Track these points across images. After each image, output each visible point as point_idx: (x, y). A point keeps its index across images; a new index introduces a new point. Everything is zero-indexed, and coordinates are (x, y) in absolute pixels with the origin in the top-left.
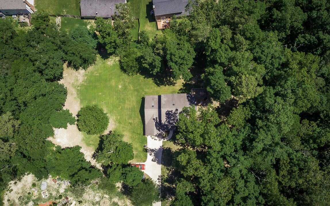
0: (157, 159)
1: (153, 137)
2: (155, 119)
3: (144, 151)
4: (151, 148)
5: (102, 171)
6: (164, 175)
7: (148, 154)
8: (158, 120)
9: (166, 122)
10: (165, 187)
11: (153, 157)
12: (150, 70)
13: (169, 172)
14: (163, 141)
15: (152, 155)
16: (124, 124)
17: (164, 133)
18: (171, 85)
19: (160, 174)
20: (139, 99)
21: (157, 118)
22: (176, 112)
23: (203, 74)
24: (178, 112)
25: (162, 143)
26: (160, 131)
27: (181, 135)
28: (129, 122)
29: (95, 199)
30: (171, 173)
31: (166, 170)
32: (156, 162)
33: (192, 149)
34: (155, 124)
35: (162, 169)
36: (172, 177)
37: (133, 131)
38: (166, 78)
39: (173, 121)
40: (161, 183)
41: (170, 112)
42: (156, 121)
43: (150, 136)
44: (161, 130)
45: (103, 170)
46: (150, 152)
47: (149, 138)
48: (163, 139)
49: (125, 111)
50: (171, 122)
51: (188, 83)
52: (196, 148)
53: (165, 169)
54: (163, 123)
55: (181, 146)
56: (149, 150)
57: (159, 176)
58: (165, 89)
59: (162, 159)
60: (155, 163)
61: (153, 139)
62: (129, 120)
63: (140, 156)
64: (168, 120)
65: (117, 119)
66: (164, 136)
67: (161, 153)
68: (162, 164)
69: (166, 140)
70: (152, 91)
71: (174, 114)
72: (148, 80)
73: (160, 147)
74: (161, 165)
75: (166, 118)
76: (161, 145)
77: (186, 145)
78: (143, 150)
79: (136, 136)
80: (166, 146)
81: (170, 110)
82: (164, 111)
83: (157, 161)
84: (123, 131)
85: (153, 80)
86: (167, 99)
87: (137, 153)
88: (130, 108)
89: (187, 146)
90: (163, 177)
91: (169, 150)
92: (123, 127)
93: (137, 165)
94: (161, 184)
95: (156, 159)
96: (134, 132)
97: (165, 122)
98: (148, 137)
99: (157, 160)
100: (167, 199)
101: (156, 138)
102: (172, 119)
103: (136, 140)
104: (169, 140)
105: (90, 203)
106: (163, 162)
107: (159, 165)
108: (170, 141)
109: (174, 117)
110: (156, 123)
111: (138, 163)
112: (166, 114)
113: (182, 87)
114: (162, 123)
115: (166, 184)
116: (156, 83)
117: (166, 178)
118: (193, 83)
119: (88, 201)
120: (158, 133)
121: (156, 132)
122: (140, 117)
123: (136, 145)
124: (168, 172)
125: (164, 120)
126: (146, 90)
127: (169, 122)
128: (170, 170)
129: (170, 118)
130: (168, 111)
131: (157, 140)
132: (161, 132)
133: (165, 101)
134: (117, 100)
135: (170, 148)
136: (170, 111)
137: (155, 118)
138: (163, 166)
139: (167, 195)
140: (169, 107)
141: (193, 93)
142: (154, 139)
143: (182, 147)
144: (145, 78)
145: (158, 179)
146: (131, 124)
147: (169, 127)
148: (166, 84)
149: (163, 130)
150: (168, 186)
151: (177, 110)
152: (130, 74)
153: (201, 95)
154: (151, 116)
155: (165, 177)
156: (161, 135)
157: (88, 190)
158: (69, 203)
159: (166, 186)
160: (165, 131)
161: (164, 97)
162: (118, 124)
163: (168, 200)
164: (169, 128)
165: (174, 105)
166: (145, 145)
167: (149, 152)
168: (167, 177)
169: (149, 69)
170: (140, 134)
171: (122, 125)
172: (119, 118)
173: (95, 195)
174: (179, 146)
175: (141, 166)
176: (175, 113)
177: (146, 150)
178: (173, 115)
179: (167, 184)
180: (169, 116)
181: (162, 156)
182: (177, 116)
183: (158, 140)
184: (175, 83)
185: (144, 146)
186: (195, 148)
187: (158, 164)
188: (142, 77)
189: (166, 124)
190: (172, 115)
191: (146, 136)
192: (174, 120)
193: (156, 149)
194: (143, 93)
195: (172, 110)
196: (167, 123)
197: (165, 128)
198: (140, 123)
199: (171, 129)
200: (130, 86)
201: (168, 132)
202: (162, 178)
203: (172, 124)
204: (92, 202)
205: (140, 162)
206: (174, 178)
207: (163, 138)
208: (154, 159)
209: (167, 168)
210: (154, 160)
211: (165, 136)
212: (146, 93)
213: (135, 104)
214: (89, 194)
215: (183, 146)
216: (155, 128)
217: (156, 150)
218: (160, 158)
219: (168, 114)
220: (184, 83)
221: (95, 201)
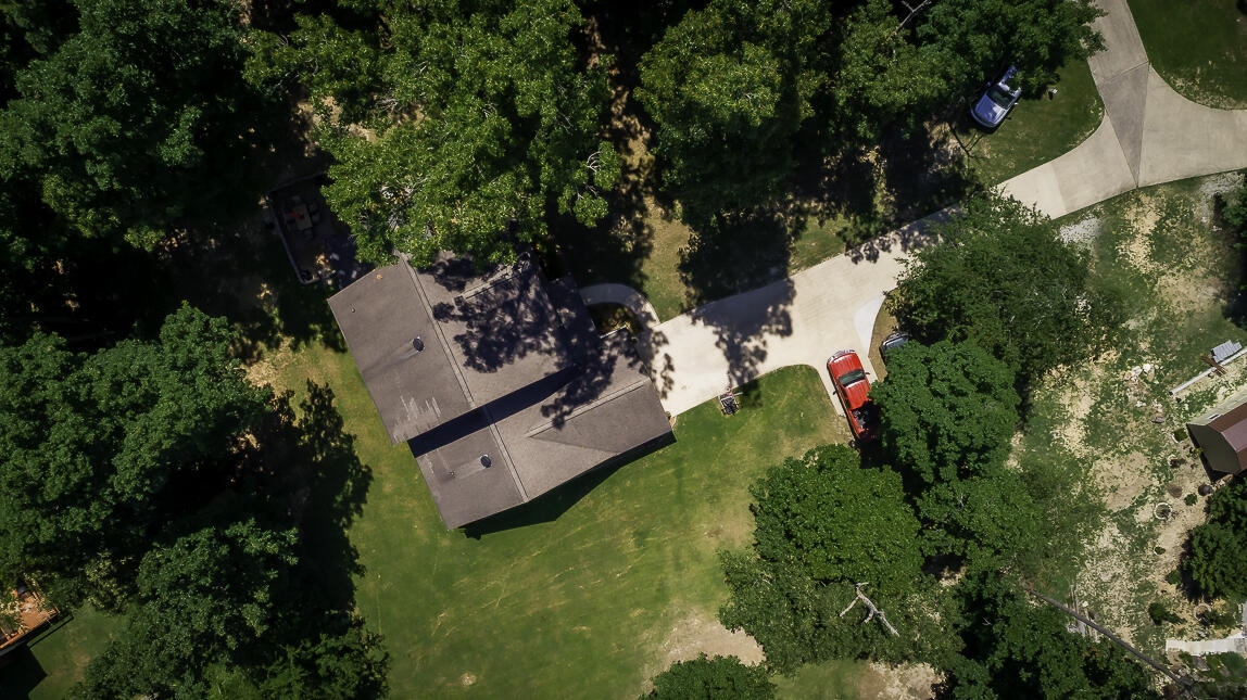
0: (770, 310)
1: (660, 383)
2: (553, 416)
3: (758, 397)
4: (725, 365)
5: (958, 576)
6: (839, 234)
7: (763, 368)
8: (555, 396)
9: (544, 345)
10: (900, 205)
11: (767, 336)
12: (273, 574)
13: (810, 218)
14: (662, 320)
15: (761, 347)
16: (658, 567)
17: (612, 333)
18: (331, 412)
19: (842, 260)
20: (487, 549)
21: (545, 411)
22: (456, 311)
23: (128, 237)
24: (450, 298)
25: (670, 322)
26: (612, 360)
27: (567, 194)
28: (639, 545)
29: (1112, 547)
30: (813, 204)
31: (808, 237)
32: (789, 308)
33: (635, 138)
34: (586, 407)
35: (813, 261)
36: (831, 186)
37: (676, 507)
38: (309, 450)
39: (522, 307)
40: (884, 233)
41: (474, 345)
42: (566, 408)
43: (663, 401)
44: (604, 358)
45: (946, 574)
46: (747, 364)
47: (676, 405)
48: (651, 325)
49: (587, 595)
50: (529, 319)
51: (281, 316)
52: (620, 118)
53: (803, 248)
54: (555, 359)
55: (644, 210)
56: (738, 374)
57: (855, 260)
58: (370, 431)
59: (759, 285)
60: (795, 310)
61: (671, 382)
62: (626, 551)
63: (794, 408)
64: (529, 341)
65: (648, 622)
66: (627, 325)
67: (729, 302)
68: (784, 274)
69: (648, 308)
70: (411, 504)
71: (475, 317)
72: (361, 547)
73: (700, 323)
74: (792, 277)
75: (522, 355)
76: (684, 320)
77: (627, 181)
78: (754, 405)
79: (695, 475)
80: (681, 291)
81: (457, 351)
82: (481, 388)
83: (781, 307)
84: (697, 557)
85: (350, 521)
86: (407, 402)
87: (781, 433)
88: (560, 580)
89: (632, 177)
90: (850, 235)
91: (691, 266)
92: (679, 567)
93: (846, 403)
94: (892, 235)
95: (774, 314)
96: (680, 499)
97: (549, 352)
98: (674, 414)
99: (776, 308)
100: (958, 162)
101: (658, 363)
102: (508, 319)
103: (715, 467)
104: (639, 288)
105: (1142, 565)
106: (773, 271)
107: (796, 288)
108: (642, 284)
109: (492, 313)
110: (574, 401)
111: (835, 399)
112: (493, 364)
113: (317, 344)
114: (558, 365)
115: (882, 203)
116: (360, 495)
117: (847, 216)
118: (265, 291)
119: (1134, 576)
120: (631, 365)
121: (625, 381)
122: (586, 501)
123: (746, 458)
124: (813, 222)
125: (537, 364)
126: (420, 530)
127: (536, 330)
128: (799, 211)
129: (506, 331)
130: (470, 363)
131: (667, 357)
132: (615, 352)
133: (425, 407)
134: (548, 664)
135: (683, 267)
136: (466, 346)
137: (547, 422)
138: (793, 260)
139: (938, 174)
140: (441, 368)
141: (320, 267)
142: (670, 374)
143: (649, 202)
144: (360, 570)
145: (873, 257)
146: (641, 536)
147: (569, 318)
148: (342, 441)
149: (598, 346)
150: (889, 187)
151: (442, 312)
152: (373, 654)
153: (316, 218)
154: (548, 444)
155: (849, 225)
156: (630, 343)
157: (1085, 604)
158: (1188, 671)
159: (892, 199)
160: (603, 327)
161: (404, 418)
162: (675, 601)
163: (961, 158)
164: (573, 314)
165: (419, 346)
166: (721, 406)
167: (751, 369)
168: (840, 216)
169: (272, 583)
170: (677, 462)
171: (672, 579)
172: (637, 612)
173: (1092, 554)
174: (647, 221)
175: (843, 382)
176: (467, 314)
177: (749, 390)
178: (483, 321)
179: (882, 200)
180: (500, 346)
181: (745, 289)
182: (477, 294)
183: (663, 350)
184: (316, 393)
185: (731, 408)
186: (620, 125)
187: (794, 294)
188: (366, 587)
189: (552, 339)
190: (485, 329)
191: (673, 423)
192: (509, 307)
193: (717, 338)
194: (445, 543)
195: (457, 338)
196: (545, 338)
197: (583, 336)
198: (618, 490)
199: (575, 303)
200: (442, 630)
201: (602, 315)
202: (858, 240)
203: (537, 308)
204: (1131, 552)
205: (823, 395)
206: (829, 173)
207: (640, 325)
208: (774, 328)
209: (796, 233)
210: (778, 323)
211: (625, 318)
212: (440, 527)
213: (525, 563)
214: (1102, 587)
215: (640, 199)
216: (607, 395)
217: (725, 336)
218: (760, 292)
219: (488, 352)
220: (287, 341)
221: (1121, 540)
